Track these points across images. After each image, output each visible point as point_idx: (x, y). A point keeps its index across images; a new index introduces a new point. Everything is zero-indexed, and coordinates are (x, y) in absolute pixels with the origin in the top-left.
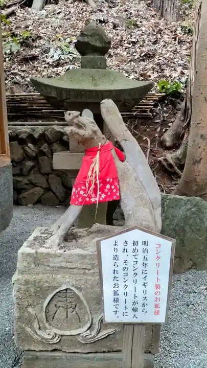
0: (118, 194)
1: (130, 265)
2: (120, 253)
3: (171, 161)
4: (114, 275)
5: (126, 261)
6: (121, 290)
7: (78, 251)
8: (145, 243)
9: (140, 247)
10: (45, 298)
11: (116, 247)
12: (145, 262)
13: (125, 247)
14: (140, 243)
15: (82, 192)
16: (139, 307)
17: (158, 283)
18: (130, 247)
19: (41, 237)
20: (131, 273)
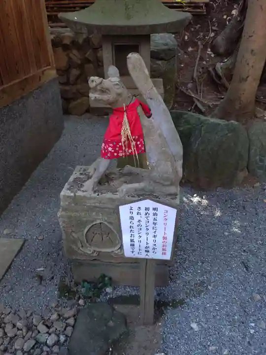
0: (143, 148)
1: (143, 223)
2: (135, 215)
3: (220, 72)
4: (130, 229)
5: (139, 221)
6: (136, 239)
7: (109, 195)
8: (154, 209)
9: (151, 212)
10: (85, 228)
11: (131, 211)
12: (155, 222)
13: (139, 211)
14: (151, 209)
15: (110, 149)
16: (150, 249)
17: (165, 236)
18: (143, 211)
19: (80, 178)
20: (144, 228)
